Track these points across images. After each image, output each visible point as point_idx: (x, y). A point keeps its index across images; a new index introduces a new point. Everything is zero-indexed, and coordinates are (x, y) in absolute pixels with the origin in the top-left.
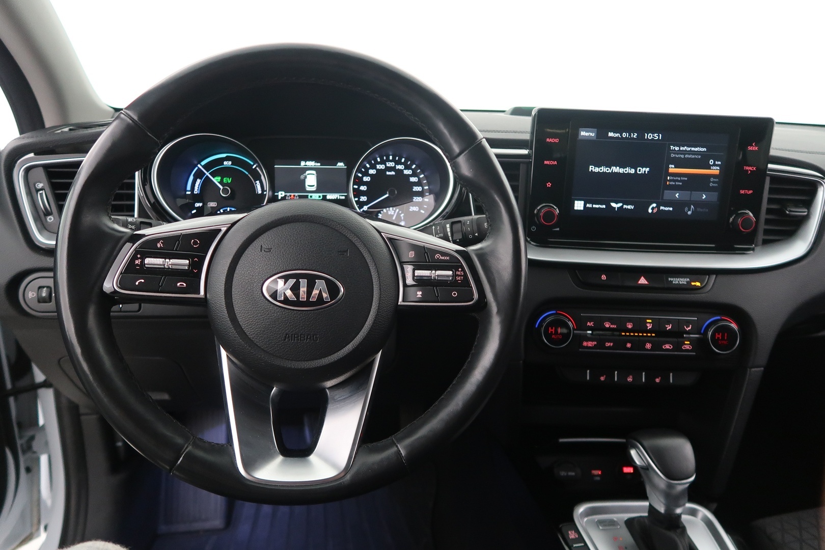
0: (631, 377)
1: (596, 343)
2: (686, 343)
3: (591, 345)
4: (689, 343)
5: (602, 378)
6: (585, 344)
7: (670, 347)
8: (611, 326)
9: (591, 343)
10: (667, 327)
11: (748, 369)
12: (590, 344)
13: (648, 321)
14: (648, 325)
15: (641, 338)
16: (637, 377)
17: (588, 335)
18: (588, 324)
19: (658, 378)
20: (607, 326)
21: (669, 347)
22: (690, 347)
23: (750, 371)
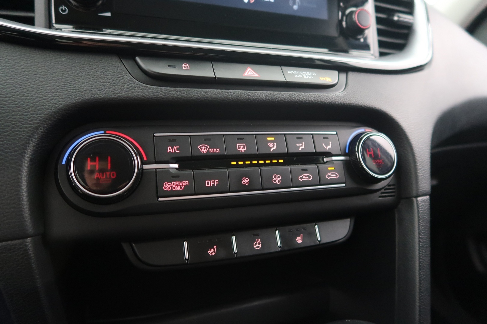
0: (258, 241)
1: (187, 183)
2: (329, 169)
3: (179, 188)
4: (333, 168)
5: (212, 252)
6: (167, 186)
7: (310, 177)
8: (211, 151)
9: (178, 183)
10: (299, 147)
11: (414, 199)
12: (177, 186)
13: (269, 139)
14: (271, 145)
15: (263, 168)
16: (268, 241)
17: (171, 170)
18: (169, 149)
19: (299, 236)
20: (204, 151)
21: (307, 178)
22: (336, 176)
23: (417, 201)
